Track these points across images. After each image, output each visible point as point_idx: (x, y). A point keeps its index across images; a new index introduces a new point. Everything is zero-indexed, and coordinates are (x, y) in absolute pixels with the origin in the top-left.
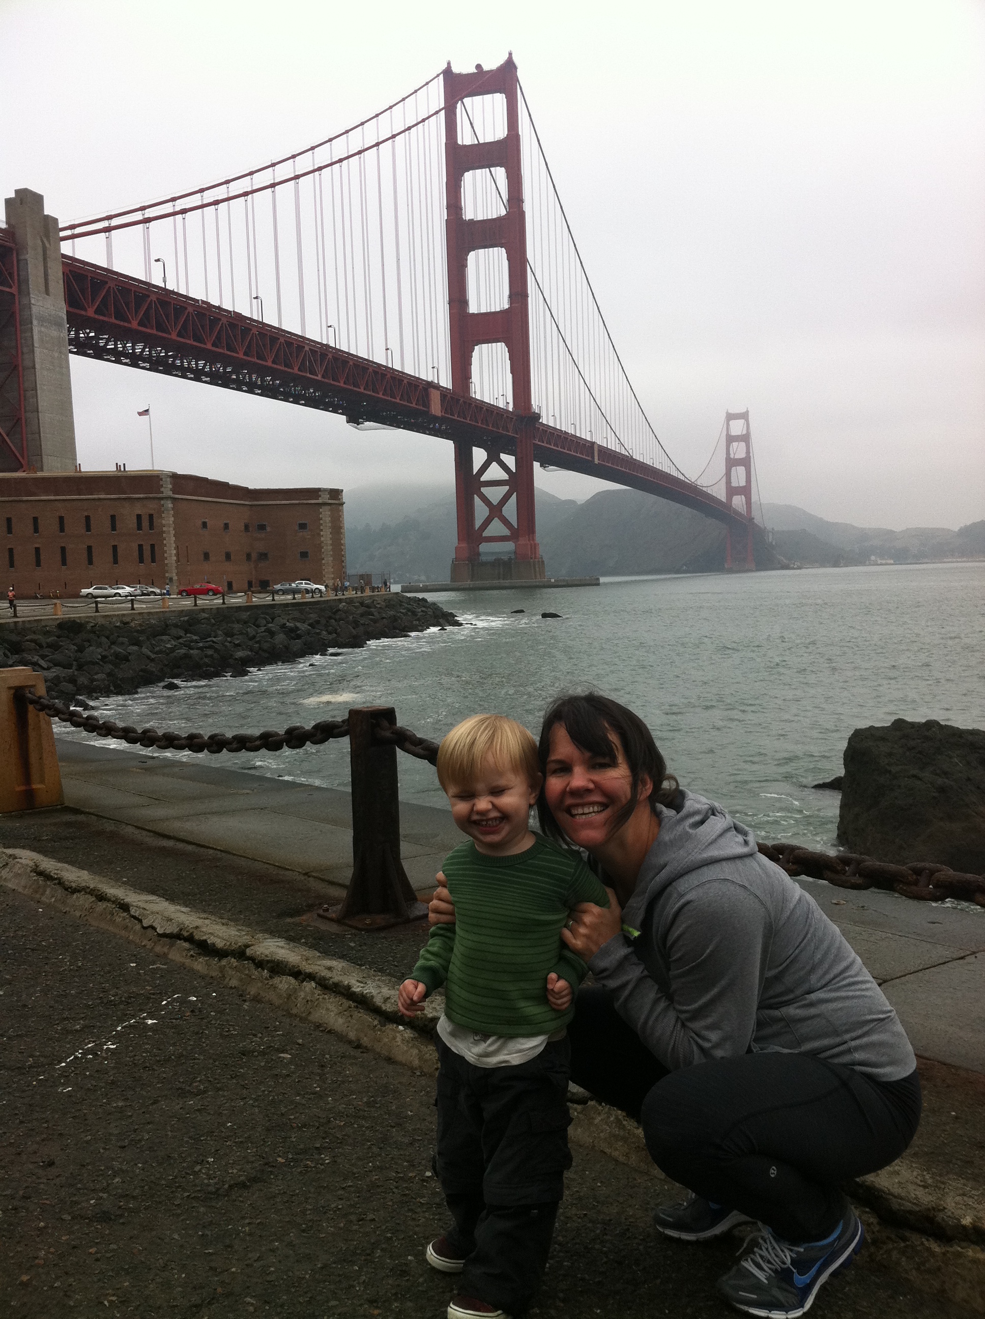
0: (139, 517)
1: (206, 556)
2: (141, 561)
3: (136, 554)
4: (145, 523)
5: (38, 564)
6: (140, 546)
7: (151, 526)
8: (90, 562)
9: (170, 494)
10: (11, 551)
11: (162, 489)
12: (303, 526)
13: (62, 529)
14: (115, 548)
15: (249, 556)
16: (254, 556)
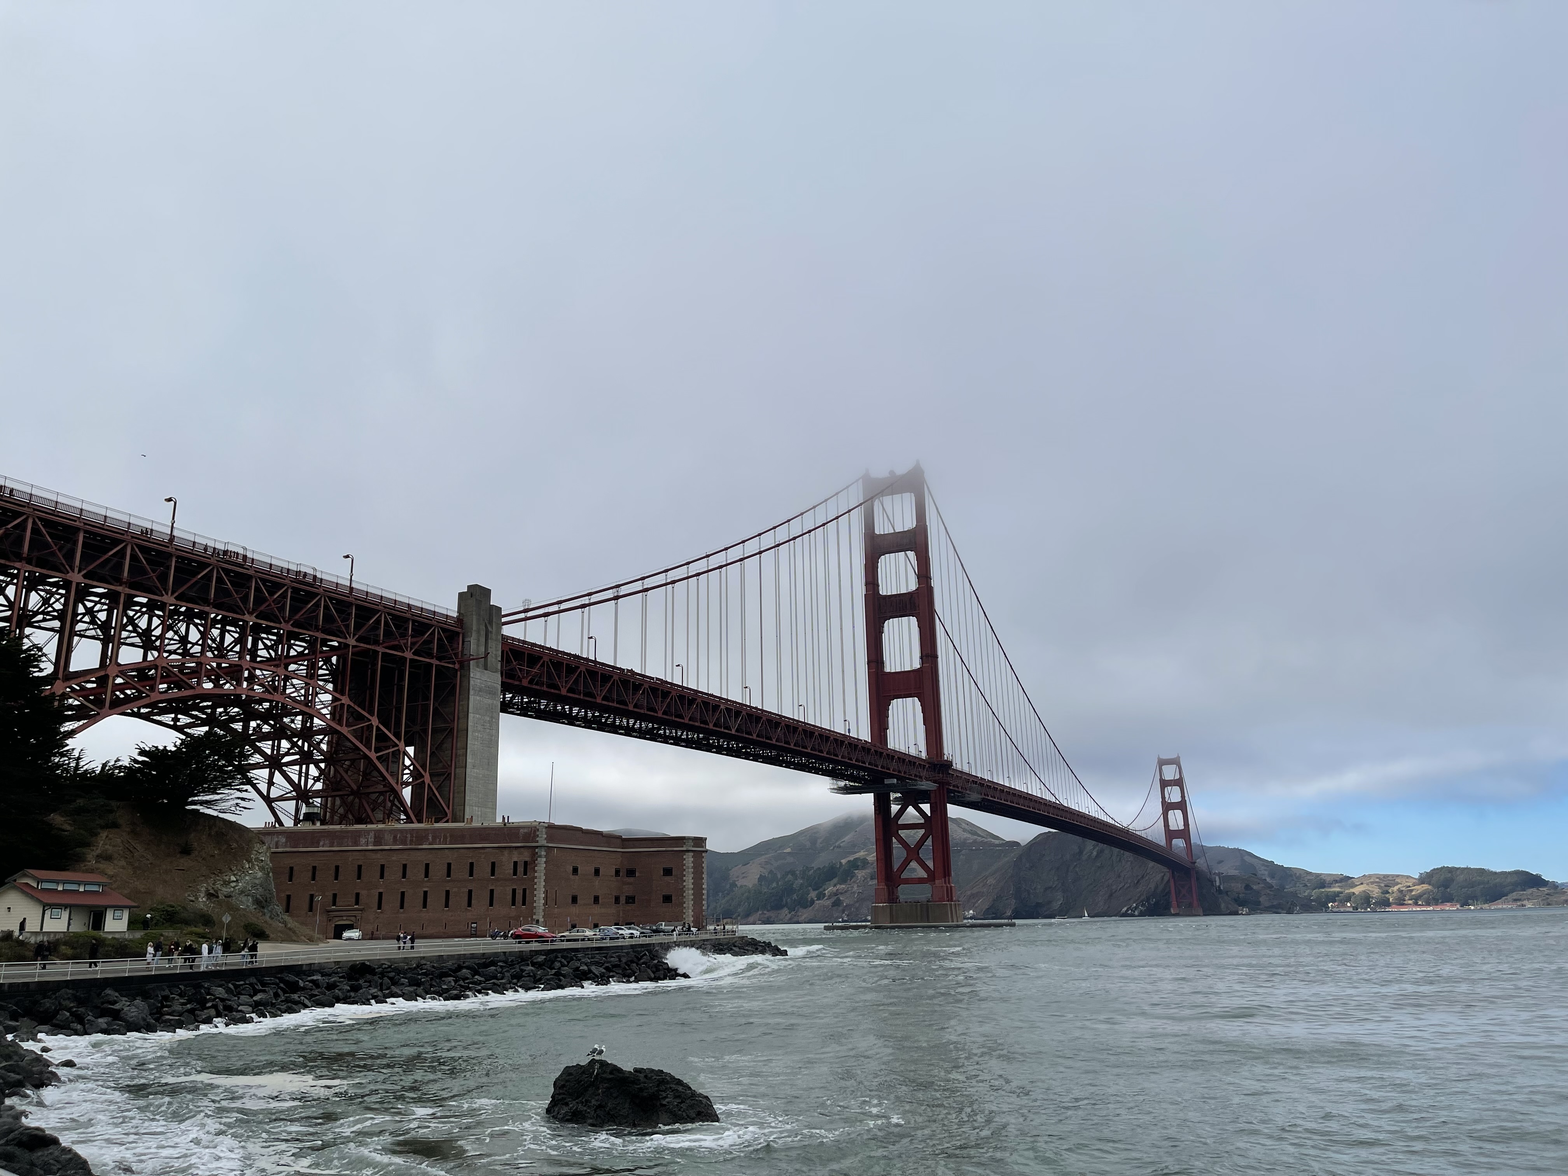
0: (515, 863)
1: (574, 900)
2: (514, 904)
3: (510, 897)
4: (520, 869)
5: (425, 906)
6: (514, 891)
7: (525, 874)
8: (470, 905)
9: (544, 843)
10: (403, 894)
11: (538, 839)
12: (668, 872)
13: (449, 875)
14: (492, 891)
15: (617, 900)
16: (623, 900)
